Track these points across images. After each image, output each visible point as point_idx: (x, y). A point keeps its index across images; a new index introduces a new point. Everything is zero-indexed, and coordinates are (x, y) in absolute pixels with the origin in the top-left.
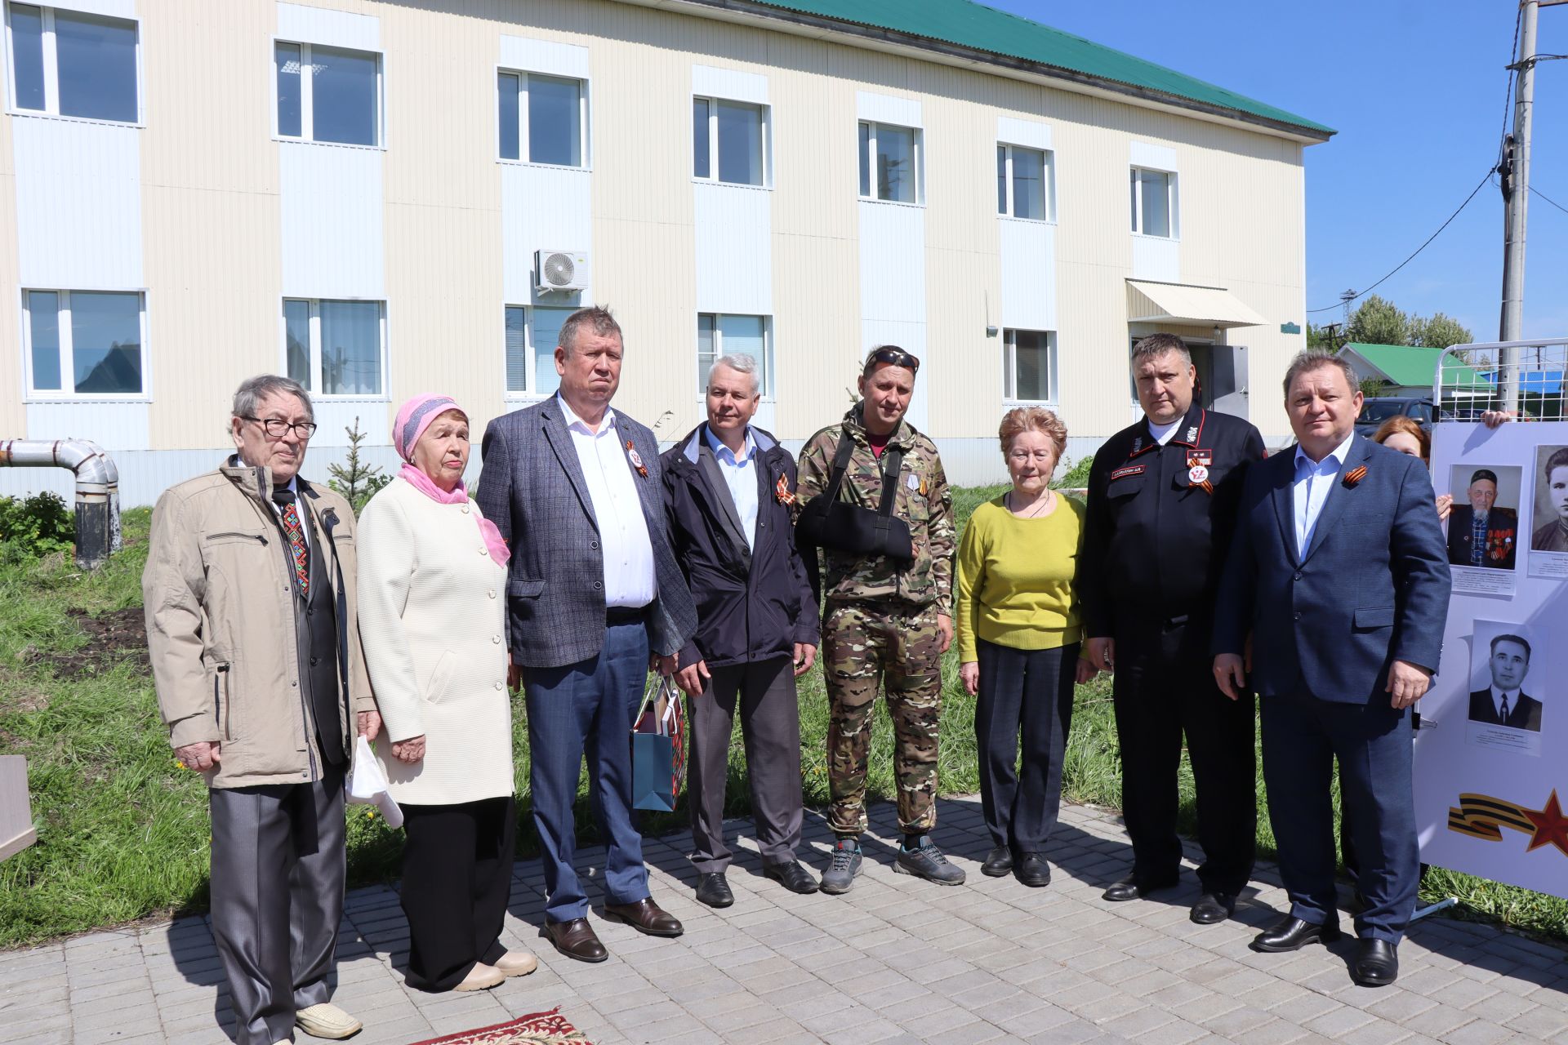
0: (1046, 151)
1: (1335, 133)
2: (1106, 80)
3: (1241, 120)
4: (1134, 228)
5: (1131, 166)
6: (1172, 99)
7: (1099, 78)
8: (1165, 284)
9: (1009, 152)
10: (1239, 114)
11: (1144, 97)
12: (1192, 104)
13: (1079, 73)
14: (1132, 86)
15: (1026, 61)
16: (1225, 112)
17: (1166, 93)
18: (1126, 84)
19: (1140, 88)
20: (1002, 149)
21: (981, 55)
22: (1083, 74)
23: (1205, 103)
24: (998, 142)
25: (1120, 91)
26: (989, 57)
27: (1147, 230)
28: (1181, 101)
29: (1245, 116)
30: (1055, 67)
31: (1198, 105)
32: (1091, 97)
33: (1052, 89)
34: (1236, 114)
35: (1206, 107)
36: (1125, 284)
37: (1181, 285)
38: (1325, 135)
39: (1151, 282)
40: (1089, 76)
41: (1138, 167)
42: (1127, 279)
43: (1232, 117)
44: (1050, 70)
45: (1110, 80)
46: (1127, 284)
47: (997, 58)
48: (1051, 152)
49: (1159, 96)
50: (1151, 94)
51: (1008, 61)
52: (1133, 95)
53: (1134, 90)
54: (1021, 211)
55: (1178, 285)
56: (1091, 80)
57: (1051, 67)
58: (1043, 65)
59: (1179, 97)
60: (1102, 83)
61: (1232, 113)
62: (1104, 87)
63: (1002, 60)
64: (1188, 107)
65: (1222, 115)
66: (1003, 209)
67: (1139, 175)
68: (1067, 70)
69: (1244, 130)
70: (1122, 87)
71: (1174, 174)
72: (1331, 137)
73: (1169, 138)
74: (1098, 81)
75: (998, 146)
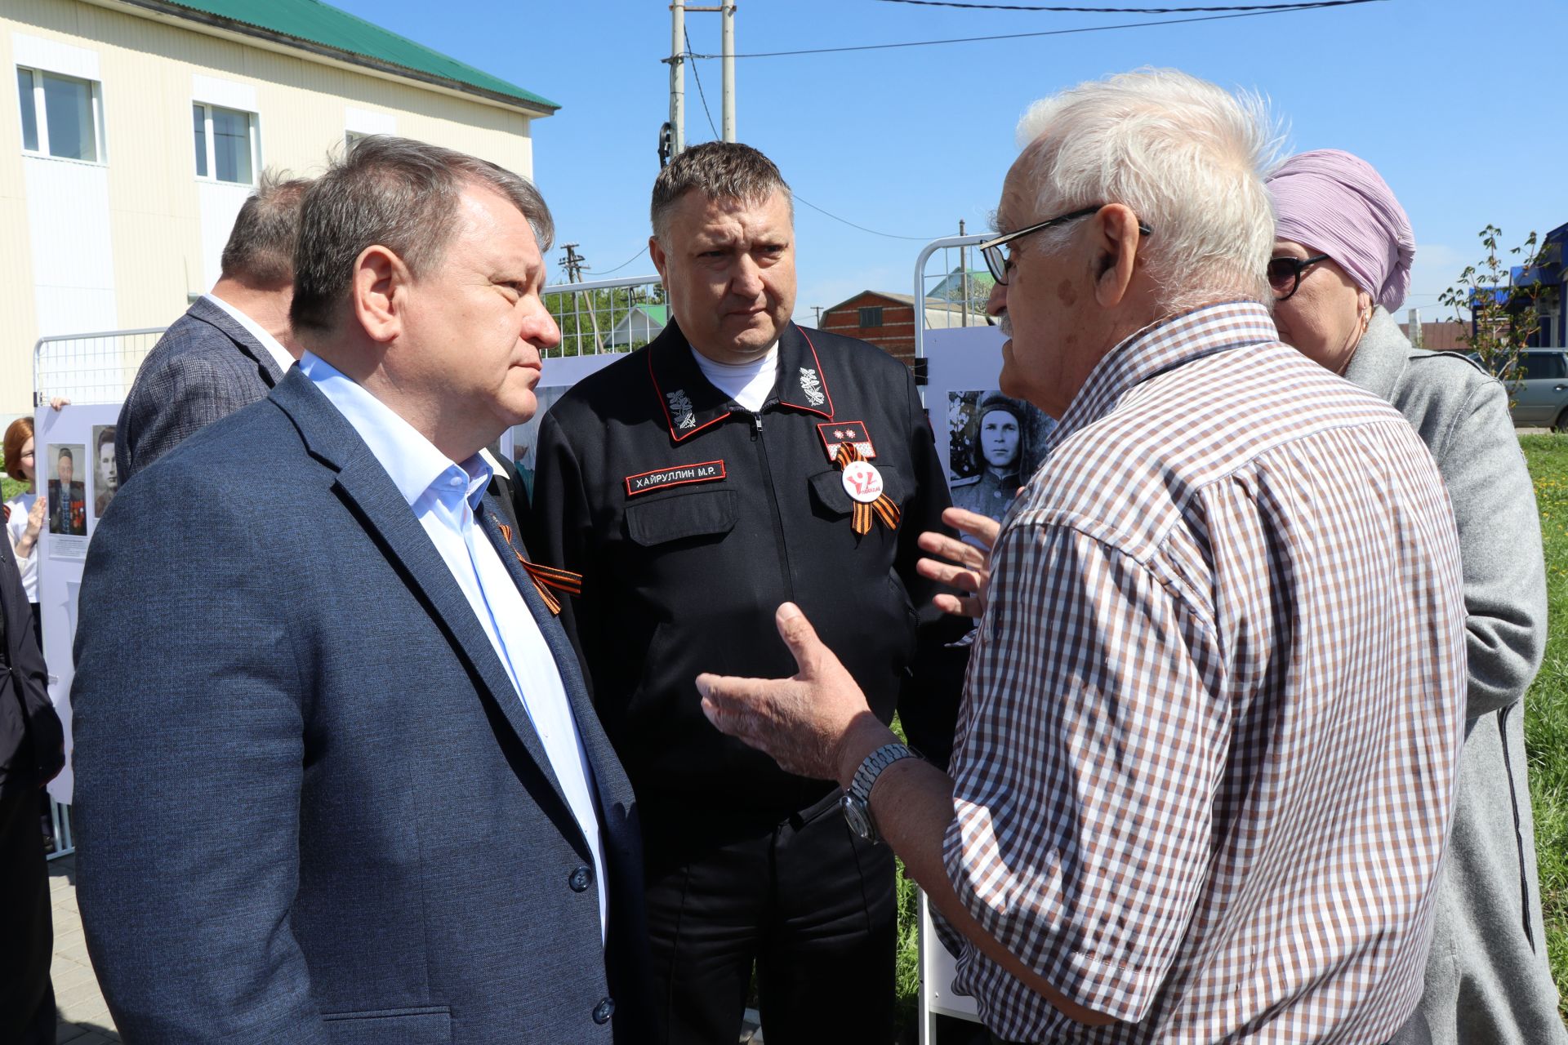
0: (250, 113)
1: (559, 108)
2: (314, 43)
3: (462, 90)
5: (347, 131)
6: (388, 67)
7: (305, 40)
9: (207, 112)
10: (460, 85)
11: (357, 63)
12: (409, 73)
13: (282, 34)
14: (342, 51)
15: (219, 17)
16: (444, 80)
17: (381, 61)
18: (334, 48)
19: (353, 54)
20: (200, 110)
21: (166, 9)
22: (287, 36)
23: (423, 73)
24: (194, 102)
25: (330, 55)
26: (176, 10)
28: (398, 69)
29: (466, 87)
30: (254, 26)
31: (415, 74)
32: (299, 59)
33: (252, 47)
34: (457, 87)
35: (424, 76)
38: (549, 109)
40: (295, 39)
41: (354, 133)
43: (453, 88)
44: (249, 29)
45: (317, 44)
47: (185, 13)
48: (257, 114)
49: (373, 63)
50: (364, 60)
52: (345, 60)
53: (346, 56)
56: (295, 42)
57: (247, 25)
58: (240, 23)
59: (395, 66)
60: (310, 46)
61: (450, 82)
62: (311, 51)
63: (191, 14)
64: (406, 75)
65: (442, 85)
66: (203, 171)
68: (268, 30)
69: (467, 101)
70: (333, 52)
72: (555, 113)
73: (387, 105)
74: (304, 44)
75: (194, 106)
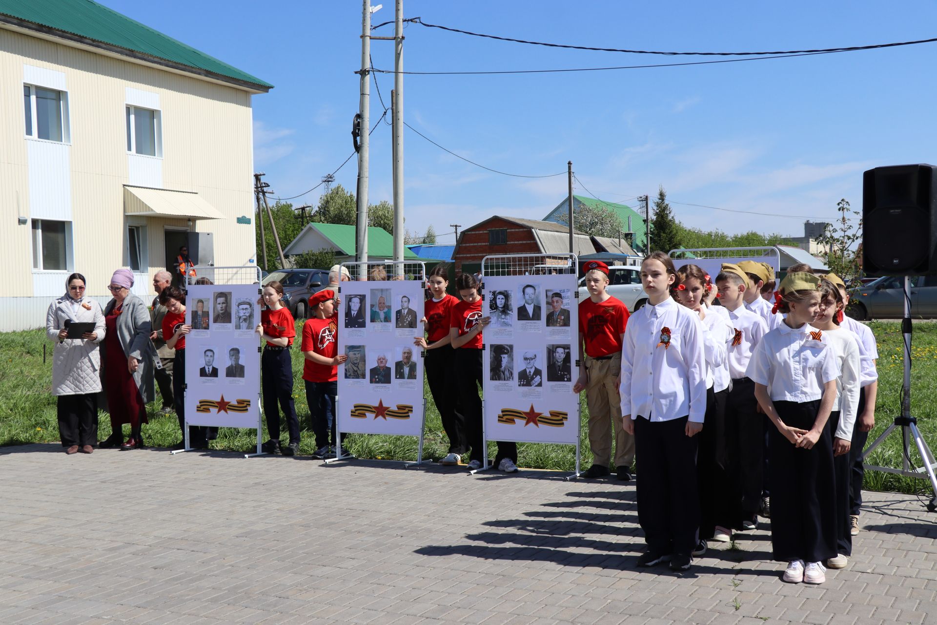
0: (62, 91)
1: (272, 87)
2: (107, 44)
3: (207, 76)
4: (129, 149)
5: (126, 105)
6: (156, 60)
7: (101, 42)
8: (152, 189)
9: (33, 90)
10: (204, 72)
11: (135, 57)
12: (170, 64)
13: (86, 38)
14: (126, 49)
15: (45, 26)
16: (194, 70)
17: (151, 56)
18: (121, 48)
19: (132, 51)
20: (28, 88)
21: (9, 19)
22: (89, 39)
23: (179, 64)
24: (24, 83)
25: (116, 52)
26: (16, 21)
27: (139, 151)
29: (208, 73)
30: (67, 32)
31: (174, 64)
32: (95, 53)
33: (65, 46)
34: (202, 72)
36: (123, 188)
37: (164, 190)
38: (265, 88)
39: (142, 187)
40: (94, 41)
41: (131, 106)
42: (124, 185)
43: (199, 74)
44: (63, 34)
45: (109, 44)
46: (125, 189)
47: (21, 22)
48: (66, 93)
49: (146, 57)
50: (140, 55)
51: (30, 25)
52: (127, 55)
53: (128, 52)
54: (43, 134)
55: (162, 190)
56: (95, 43)
57: (64, 32)
58: (58, 30)
59: (160, 58)
60: (104, 46)
61: (199, 71)
62: (104, 49)
63: (25, 24)
64: (167, 66)
65: (192, 72)
66: (29, 132)
67: (132, 110)
68: (77, 35)
69: (208, 83)
70: (119, 49)
71: (159, 112)
72: (270, 90)
73: (153, 87)
74: (100, 44)
75: (24, 86)
